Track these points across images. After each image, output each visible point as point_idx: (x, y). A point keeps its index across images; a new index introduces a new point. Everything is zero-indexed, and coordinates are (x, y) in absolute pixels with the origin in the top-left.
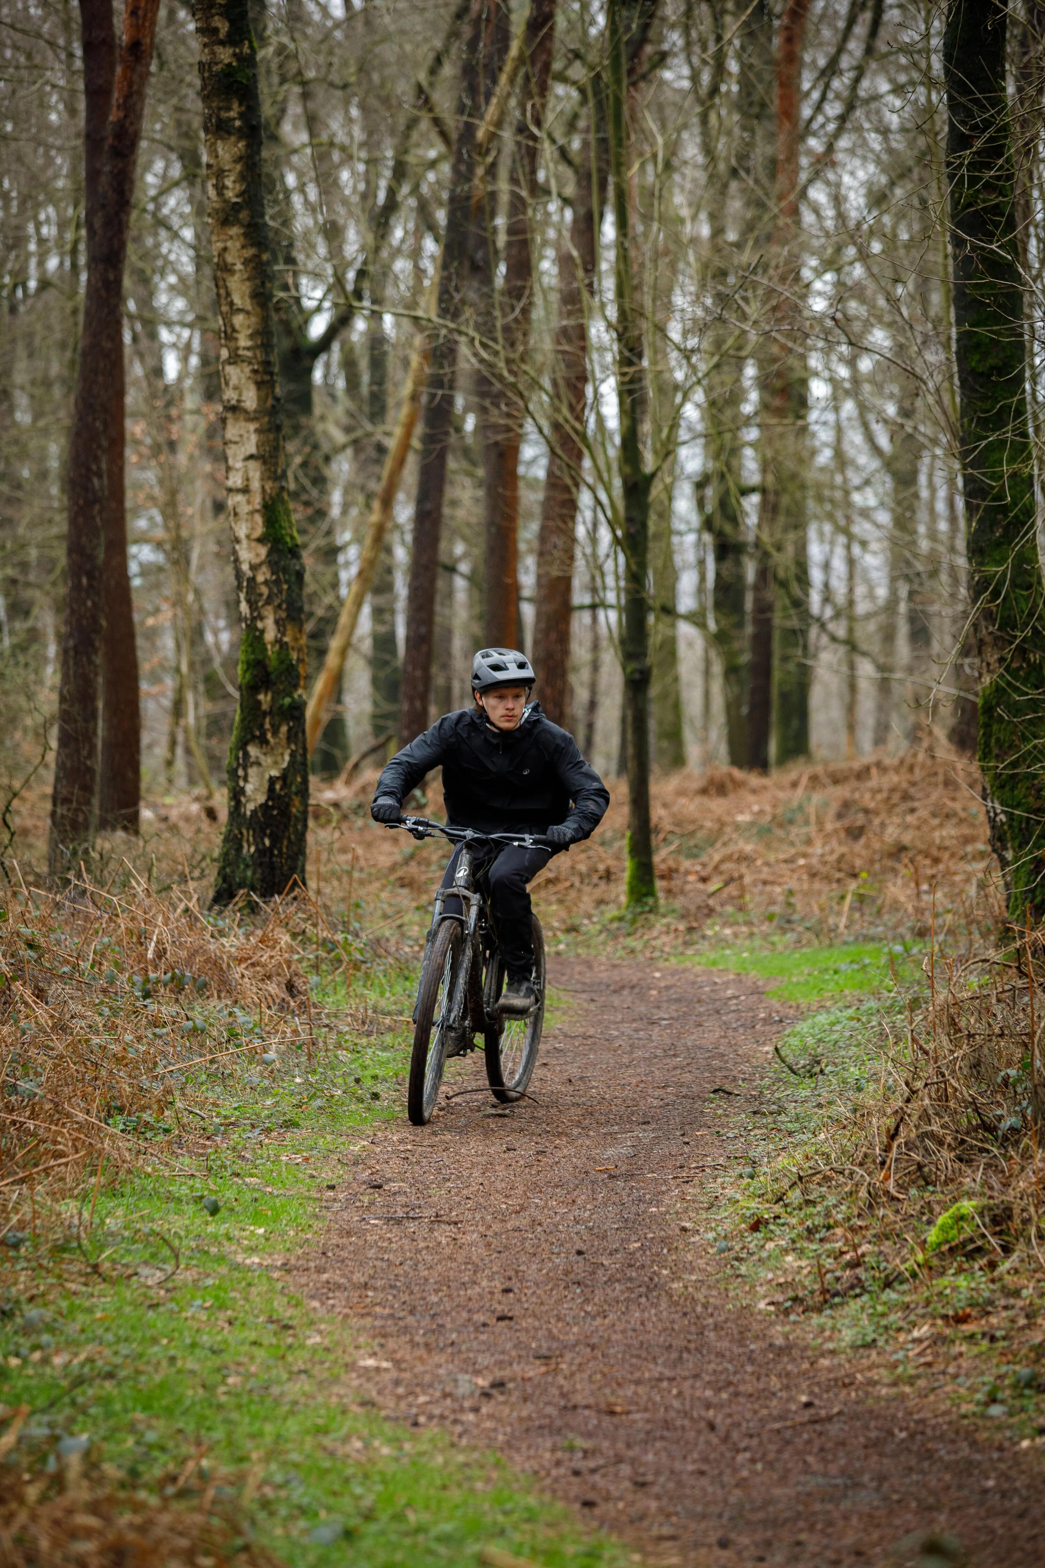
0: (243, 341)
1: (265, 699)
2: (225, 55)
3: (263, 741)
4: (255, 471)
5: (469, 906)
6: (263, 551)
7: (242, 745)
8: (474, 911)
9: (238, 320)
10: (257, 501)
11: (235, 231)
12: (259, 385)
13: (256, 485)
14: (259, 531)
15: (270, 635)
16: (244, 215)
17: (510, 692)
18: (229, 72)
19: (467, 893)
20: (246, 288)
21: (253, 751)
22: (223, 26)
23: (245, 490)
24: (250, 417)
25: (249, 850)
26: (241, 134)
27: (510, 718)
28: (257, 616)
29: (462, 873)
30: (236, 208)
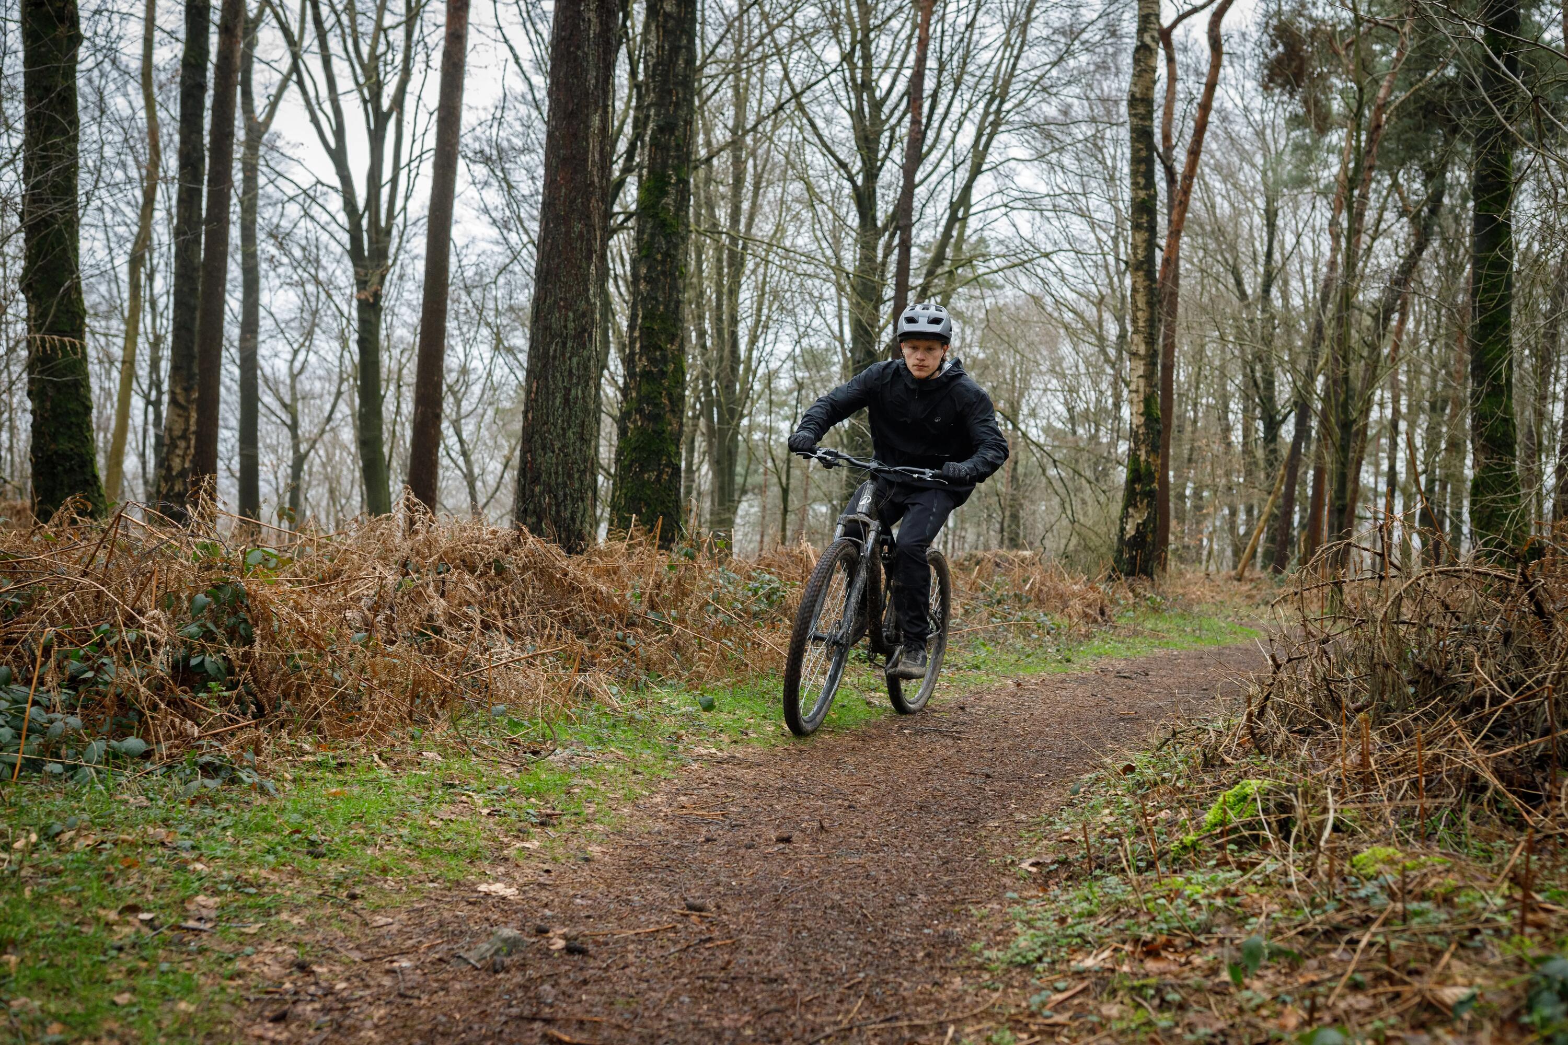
0: (1141, 324)
1: (1138, 487)
2: (1142, 194)
3: (1135, 506)
4: (1142, 382)
5: (867, 533)
6: (1143, 419)
7: (1126, 508)
8: (872, 537)
9: (1139, 314)
10: (1142, 396)
11: (1141, 273)
12: (1147, 343)
13: (1142, 389)
14: (1142, 410)
15: (1143, 458)
16: (1145, 266)
17: (922, 344)
18: (1143, 201)
19: (866, 519)
20: (1144, 299)
21: (1131, 510)
22: (1142, 181)
23: (1137, 391)
24: (1142, 358)
25: (1126, 556)
26: (1147, 230)
27: (921, 367)
28: (1137, 448)
29: (865, 501)
30: (1142, 263)
